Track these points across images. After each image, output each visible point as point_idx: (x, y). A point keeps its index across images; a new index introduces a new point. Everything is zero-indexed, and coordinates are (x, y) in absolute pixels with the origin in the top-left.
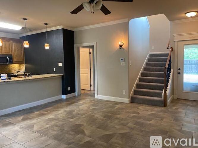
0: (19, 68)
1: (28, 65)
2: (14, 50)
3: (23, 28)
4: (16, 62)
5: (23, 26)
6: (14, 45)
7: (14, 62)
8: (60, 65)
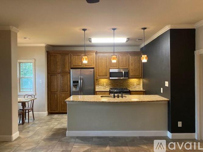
0: (138, 83)
1: (144, 80)
2: (131, 64)
3: (128, 39)
4: (132, 77)
5: (127, 37)
6: (131, 59)
7: (131, 77)
8: (167, 84)
